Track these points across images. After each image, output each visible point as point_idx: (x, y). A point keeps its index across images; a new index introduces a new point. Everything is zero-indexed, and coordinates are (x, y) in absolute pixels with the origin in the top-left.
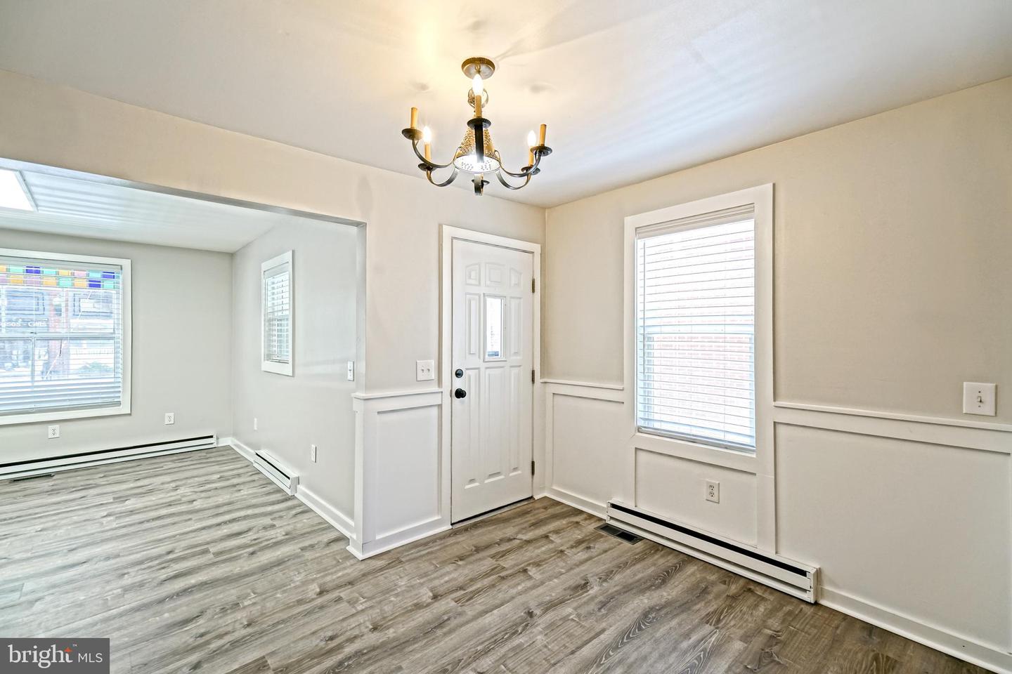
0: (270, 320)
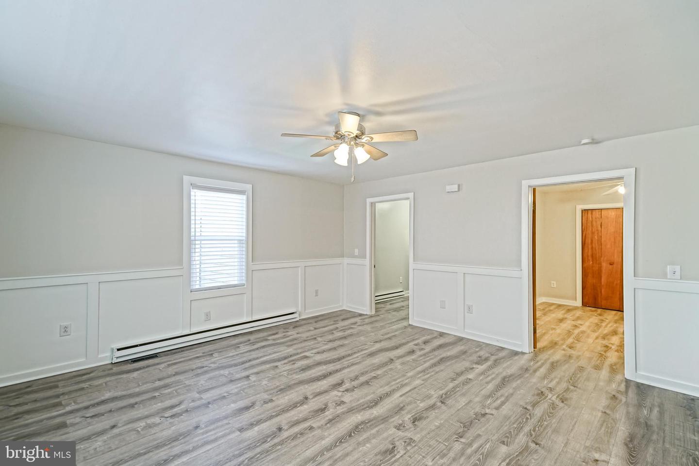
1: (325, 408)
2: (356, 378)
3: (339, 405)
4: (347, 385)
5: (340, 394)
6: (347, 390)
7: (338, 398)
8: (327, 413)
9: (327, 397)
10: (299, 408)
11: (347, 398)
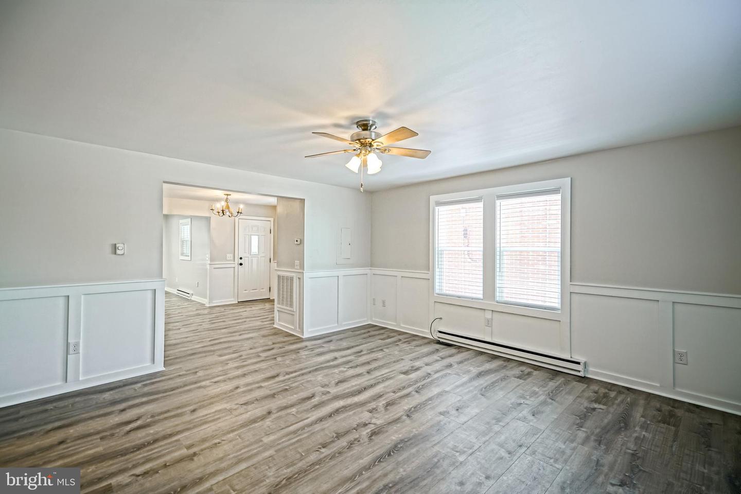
0: (183, 241)
1: (387, 406)
2: (351, 445)
3: (373, 409)
4: (365, 432)
5: (374, 421)
6: (365, 425)
7: (375, 415)
8: (384, 402)
9: (387, 416)
10: (411, 406)
11: (365, 416)
